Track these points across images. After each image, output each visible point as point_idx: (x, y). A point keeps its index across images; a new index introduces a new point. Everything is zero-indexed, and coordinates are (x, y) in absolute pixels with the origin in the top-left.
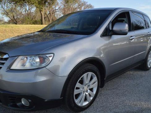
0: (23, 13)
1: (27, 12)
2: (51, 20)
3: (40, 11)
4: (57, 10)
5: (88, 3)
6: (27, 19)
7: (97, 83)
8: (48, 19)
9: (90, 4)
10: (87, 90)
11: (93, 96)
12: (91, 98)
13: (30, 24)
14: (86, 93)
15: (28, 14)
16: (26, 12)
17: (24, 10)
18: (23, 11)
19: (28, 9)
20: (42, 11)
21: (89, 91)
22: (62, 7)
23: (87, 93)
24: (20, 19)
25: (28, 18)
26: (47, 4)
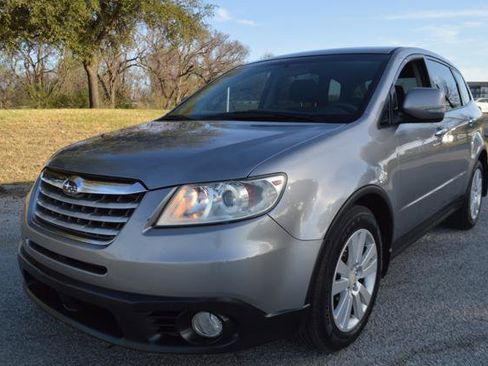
0: (18, 73)
1: (31, 68)
2: (113, 93)
3: (86, 64)
4: (133, 62)
5: (231, 40)
6: (34, 90)
7: (376, 260)
8: (105, 90)
9: (236, 42)
10: (355, 284)
11: (368, 300)
12: (365, 308)
13: (44, 106)
14: (354, 292)
15: (36, 77)
16: (27, 68)
17: (22, 63)
18: (19, 67)
19: (35, 60)
20: (89, 64)
21: (359, 285)
22: (148, 51)
23: (356, 293)
24: (9, 93)
25: (37, 89)
26: (103, 41)
